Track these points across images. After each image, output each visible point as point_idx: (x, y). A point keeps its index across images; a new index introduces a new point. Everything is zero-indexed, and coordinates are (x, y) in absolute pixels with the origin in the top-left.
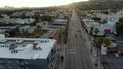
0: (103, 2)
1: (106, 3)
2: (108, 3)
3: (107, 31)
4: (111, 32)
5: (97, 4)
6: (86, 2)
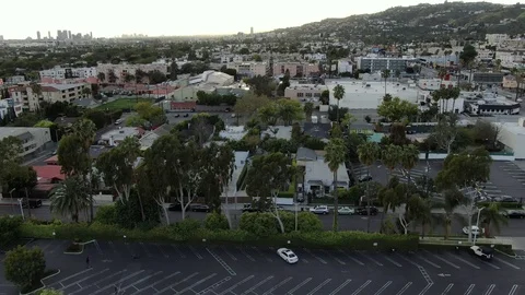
0: (433, 19)
1: (446, 22)
2: (452, 21)
5: (412, 24)
6: (373, 17)
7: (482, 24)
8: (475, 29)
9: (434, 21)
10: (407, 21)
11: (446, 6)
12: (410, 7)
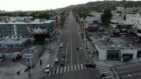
1: (104, 5)
2: (106, 5)
3: (95, 22)
4: (99, 22)
5: (94, 6)
6: (84, 5)
7: (114, 6)
8: (112, 7)
9: (100, 5)
10: (93, 6)
11: (104, 1)
12: (94, 2)
